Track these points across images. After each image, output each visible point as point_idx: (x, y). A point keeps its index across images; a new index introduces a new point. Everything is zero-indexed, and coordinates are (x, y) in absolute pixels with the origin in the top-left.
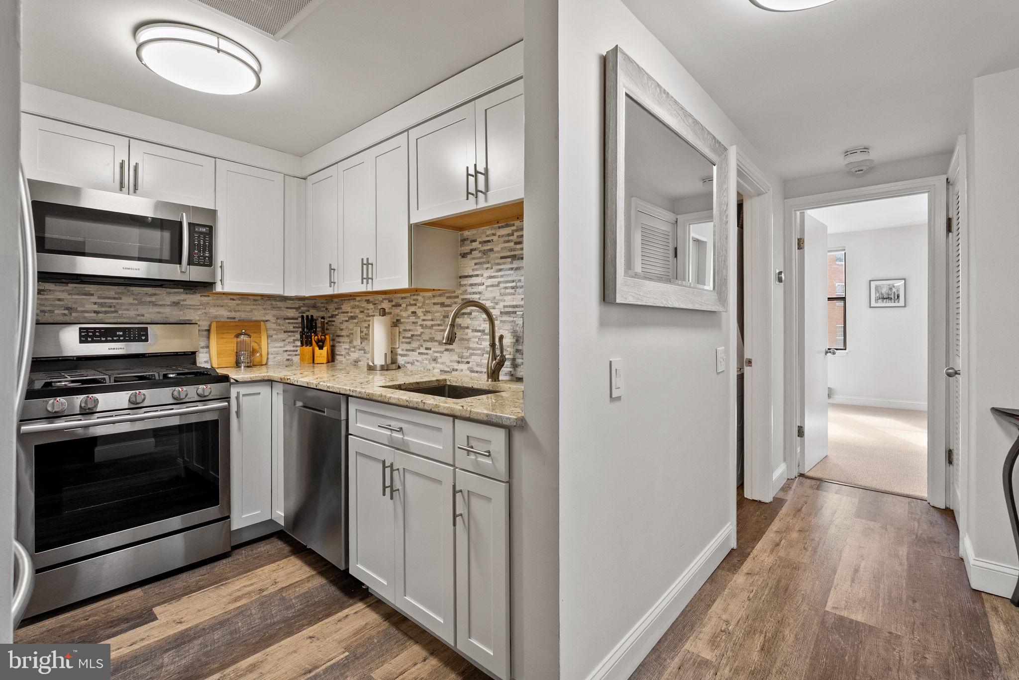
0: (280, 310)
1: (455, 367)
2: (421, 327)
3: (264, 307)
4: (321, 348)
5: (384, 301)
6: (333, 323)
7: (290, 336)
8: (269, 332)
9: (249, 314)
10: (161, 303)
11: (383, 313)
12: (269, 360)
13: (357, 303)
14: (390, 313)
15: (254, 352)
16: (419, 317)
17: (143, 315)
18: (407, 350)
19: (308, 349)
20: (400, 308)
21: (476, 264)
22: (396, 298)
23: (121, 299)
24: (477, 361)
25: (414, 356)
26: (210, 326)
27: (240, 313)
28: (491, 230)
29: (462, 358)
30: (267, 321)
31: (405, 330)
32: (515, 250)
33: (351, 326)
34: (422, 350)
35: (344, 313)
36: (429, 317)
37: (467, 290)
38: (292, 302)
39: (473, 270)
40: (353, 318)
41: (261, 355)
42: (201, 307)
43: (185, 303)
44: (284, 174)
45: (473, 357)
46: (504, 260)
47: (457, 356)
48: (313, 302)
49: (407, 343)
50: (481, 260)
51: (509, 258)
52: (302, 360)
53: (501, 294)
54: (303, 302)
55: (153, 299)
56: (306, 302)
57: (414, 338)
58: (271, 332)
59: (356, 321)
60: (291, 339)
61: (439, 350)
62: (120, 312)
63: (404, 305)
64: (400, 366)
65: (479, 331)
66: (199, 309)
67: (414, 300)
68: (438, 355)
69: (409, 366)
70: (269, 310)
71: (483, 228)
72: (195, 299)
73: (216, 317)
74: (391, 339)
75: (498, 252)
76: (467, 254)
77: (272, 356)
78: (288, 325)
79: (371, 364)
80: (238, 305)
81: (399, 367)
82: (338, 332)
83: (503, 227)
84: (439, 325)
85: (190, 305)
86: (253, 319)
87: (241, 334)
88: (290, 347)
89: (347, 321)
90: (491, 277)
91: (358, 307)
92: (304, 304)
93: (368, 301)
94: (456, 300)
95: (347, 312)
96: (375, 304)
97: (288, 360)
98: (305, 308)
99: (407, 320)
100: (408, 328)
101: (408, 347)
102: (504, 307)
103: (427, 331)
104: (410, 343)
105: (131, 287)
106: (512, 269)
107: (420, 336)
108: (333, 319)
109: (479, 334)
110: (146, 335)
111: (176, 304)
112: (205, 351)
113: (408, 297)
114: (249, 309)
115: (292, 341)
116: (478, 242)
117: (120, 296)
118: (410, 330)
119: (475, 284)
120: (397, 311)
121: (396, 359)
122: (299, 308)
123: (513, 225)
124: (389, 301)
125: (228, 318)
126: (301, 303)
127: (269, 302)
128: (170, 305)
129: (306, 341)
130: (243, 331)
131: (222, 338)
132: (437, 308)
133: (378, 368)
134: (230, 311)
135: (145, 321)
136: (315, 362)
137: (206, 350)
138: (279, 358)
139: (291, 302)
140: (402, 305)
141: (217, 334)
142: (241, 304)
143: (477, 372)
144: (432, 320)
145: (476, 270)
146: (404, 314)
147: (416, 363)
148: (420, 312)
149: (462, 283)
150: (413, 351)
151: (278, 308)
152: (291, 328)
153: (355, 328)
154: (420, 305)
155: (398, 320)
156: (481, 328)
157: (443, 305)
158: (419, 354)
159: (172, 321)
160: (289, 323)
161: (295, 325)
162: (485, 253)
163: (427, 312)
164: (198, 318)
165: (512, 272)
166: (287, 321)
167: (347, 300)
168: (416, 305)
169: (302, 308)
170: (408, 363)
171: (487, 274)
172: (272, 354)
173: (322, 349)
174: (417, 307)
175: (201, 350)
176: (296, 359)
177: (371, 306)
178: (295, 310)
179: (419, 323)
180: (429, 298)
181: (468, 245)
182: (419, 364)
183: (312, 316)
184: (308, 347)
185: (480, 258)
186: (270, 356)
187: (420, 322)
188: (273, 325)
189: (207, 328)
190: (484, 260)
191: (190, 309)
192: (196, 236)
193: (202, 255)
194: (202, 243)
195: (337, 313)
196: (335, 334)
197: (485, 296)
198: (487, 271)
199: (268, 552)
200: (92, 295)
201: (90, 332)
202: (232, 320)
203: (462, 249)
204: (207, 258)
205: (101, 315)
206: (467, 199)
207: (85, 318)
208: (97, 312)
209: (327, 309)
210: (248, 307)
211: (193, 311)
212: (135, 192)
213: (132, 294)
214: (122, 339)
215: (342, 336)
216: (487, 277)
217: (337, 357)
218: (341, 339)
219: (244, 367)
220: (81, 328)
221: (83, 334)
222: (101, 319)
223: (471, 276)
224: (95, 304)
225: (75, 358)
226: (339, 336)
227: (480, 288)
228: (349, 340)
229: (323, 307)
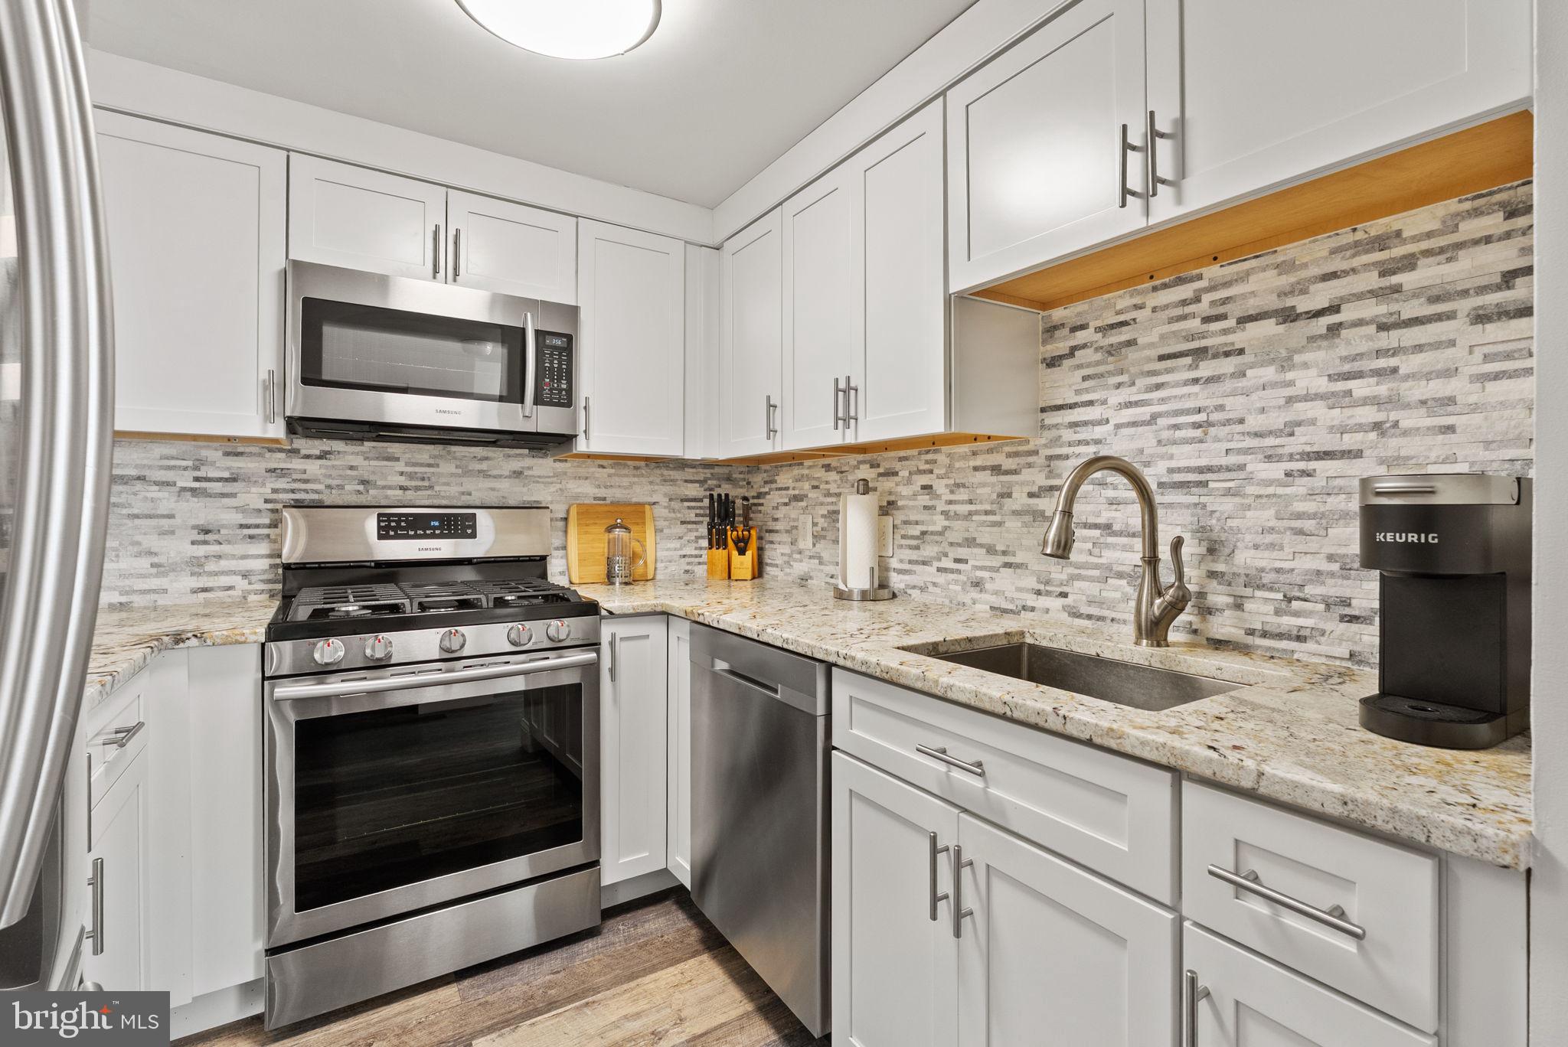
0: (675, 485)
1: (1030, 603)
2: (943, 517)
3: (651, 479)
4: (742, 552)
5: (861, 466)
6: (760, 508)
7: (690, 530)
8: (657, 523)
9: (627, 491)
10: (495, 472)
11: (865, 488)
12: (658, 572)
13: (806, 472)
14: (875, 489)
15: (634, 557)
16: (938, 497)
17: (470, 494)
18: (910, 562)
19: (721, 553)
20: (896, 479)
21: (1085, 378)
22: (885, 459)
23: (438, 466)
24: (1088, 592)
25: (928, 574)
26: (568, 512)
27: (614, 490)
28: (1131, 296)
29: (1047, 583)
30: (654, 503)
31: (906, 522)
32: (1203, 336)
33: (793, 514)
34: (947, 563)
35: (780, 489)
36: (962, 495)
37: (1060, 437)
38: (694, 470)
39: (1078, 392)
40: (797, 498)
41: (645, 563)
42: (555, 479)
43: (530, 473)
44: (686, 242)
45: (1077, 584)
46: (1169, 363)
47: (1035, 579)
48: (725, 470)
49: (911, 547)
50: (1101, 369)
51: (1187, 355)
52: (711, 572)
53: (1159, 442)
54: (712, 471)
55: (484, 466)
56: (717, 470)
57: (928, 537)
58: (661, 524)
59: (803, 504)
60: (692, 536)
61: (988, 564)
62: (437, 488)
63: (904, 473)
64: (896, 592)
65: (1096, 526)
66: (552, 483)
67: (927, 462)
68: (985, 574)
69: (915, 593)
70: (657, 484)
71: (1106, 296)
72: (544, 465)
73: (577, 497)
74: (880, 539)
75: (1152, 345)
76: (1061, 357)
77: (663, 565)
78: (687, 511)
79: (842, 587)
80: (610, 476)
81: (894, 596)
82: (770, 523)
83: (1165, 286)
84: (987, 513)
85: (539, 477)
86: (634, 500)
87: (615, 526)
88: (690, 550)
89: (786, 504)
90: (1129, 405)
91: (808, 478)
92: (712, 474)
93: (828, 468)
94: (1030, 459)
95: (787, 489)
96: (842, 472)
97: (687, 572)
98: (715, 482)
99: (911, 503)
100: (913, 518)
101: (914, 555)
102: (1171, 471)
103: (957, 524)
104: (917, 548)
105: (452, 447)
106: (1196, 381)
107: (941, 533)
108: (761, 501)
109: (1097, 533)
110: (474, 527)
111: (517, 474)
112: (560, 555)
113: (913, 456)
114: (628, 484)
115: (693, 538)
116: (1091, 330)
117: (438, 461)
118: (917, 523)
119: (1085, 423)
120: (888, 484)
121: (887, 578)
122: (705, 481)
123: (1200, 277)
124: (872, 466)
125: (595, 499)
126: (708, 472)
127: (658, 472)
128: (509, 477)
129: (717, 540)
130: (619, 521)
131: (586, 533)
132: (985, 476)
133: (856, 596)
134: (599, 487)
135: (472, 503)
136: (732, 578)
137: (561, 553)
138: (673, 568)
139: (691, 470)
140: (900, 474)
141: (579, 525)
142: (615, 475)
143: (1089, 617)
144: (971, 502)
145: (1087, 390)
146: (905, 491)
147: (931, 589)
148: (940, 487)
149: (1047, 422)
150: (924, 563)
151: (671, 481)
152: (691, 516)
153: (802, 517)
154: (943, 471)
155: (890, 503)
156: (1101, 520)
157: (996, 469)
158: (938, 571)
159: (512, 503)
160: (689, 508)
161: (698, 511)
162: (1111, 351)
163: (958, 485)
164: (550, 499)
165: (1196, 388)
166: (686, 504)
167: (786, 466)
168: (931, 472)
169: (709, 482)
170: (914, 587)
171: (1116, 398)
172: (662, 561)
173: (745, 555)
174: (933, 476)
175: (555, 553)
176: (701, 571)
177: (833, 476)
178: (698, 485)
179: (939, 509)
180: (964, 457)
181: (1065, 338)
182: (938, 590)
183: (727, 495)
184: (720, 550)
185: (1098, 363)
186: (660, 565)
187: (941, 506)
188: (663, 510)
189: (564, 516)
190: (1110, 367)
191: (538, 482)
192: (548, 354)
193: (556, 385)
194: (556, 366)
195: (767, 490)
196: (764, 528)
197: (1113, 448)
198: (1118, 391)
199: (662, 936)
200: (397, 459)
201: (393, 521)
202: (602, 502)
203: (1049, 347)
204: (564, 393)
205: (408, 493)
206: (1123, 205)
207: (387, 497)
208: (402, 488)
209: (749, 483)
210: (625, 479)
211: (542, 486)
212: (455, 280)
213: (455, 458)
214: (437, 532)
215: (777, 531)
216: (1120, 404)
217: (768, 569)
218: (775, 537)
219: (621, 583)
220: (379, 515)
221: (383, 524)
222: (411, 500)
223: (1072, 406)
224: (402, 474)
225: (373, 564)
226: (770, 531)
227: (1098, 432)
228: (790, 540)
229: (744, 479)
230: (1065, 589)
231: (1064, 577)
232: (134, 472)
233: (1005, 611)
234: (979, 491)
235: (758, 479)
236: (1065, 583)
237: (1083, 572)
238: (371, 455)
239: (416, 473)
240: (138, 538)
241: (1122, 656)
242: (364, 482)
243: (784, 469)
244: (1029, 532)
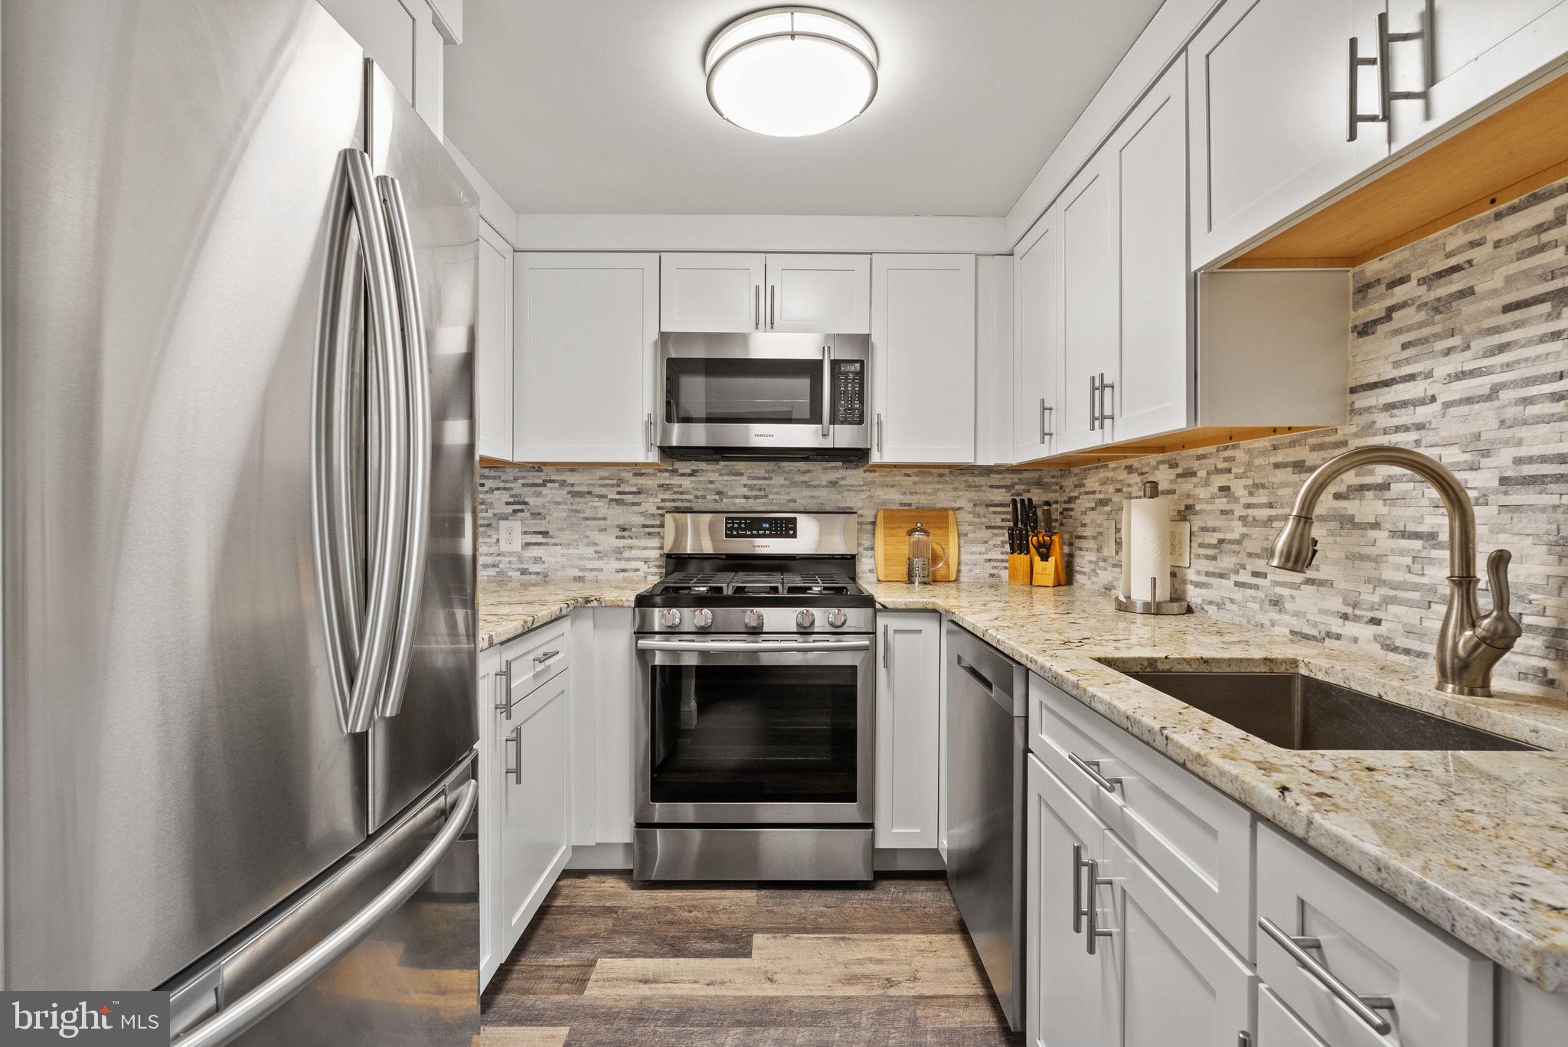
0: (980, 491)
1: (1335, 629)
3: (955, 486)
4: (1045, 557)
6: (1071, 513)
7: (996, 535)
8: (961, 528)
9: (931, 498)
10: (815, 483)
11: (1153, 490)
12: (962, 574)
13: (1110, 474)
14: (1172, 492)
15: (935, 558)
16: (1236, 500)
17: (795, 501)
18: (1207, 574)
19: (1022, 559)
20: (1194, 480)
21: (1405, 346)
22: (1184, 458)
23: (771, 478)
24: (1406, 620)
26: (876, 516)
27: (919, 496)
28: (1466, 231)
29: (1355, 606)
30: (958, 509)
31: (1204, 529)
33: (1100, 519)
34: (1244, 577)
35: (1088, 493)
36: (1262, 498)
37: (1374, 422)
38: (1001, 476)
39: (1396, 364)
40: (1103, 503)
41: (947, 565)
42: (865, 488)
43: (844, 482)
44: (977, 255)
45: (1392, 609)
47: (1341, 600)
48: (1035, 475)
49: (1207, 557)
50: (1426, 331)
51: (1544, 301)
52: (1013, 577)
54: (1019, 476)
55: (806, 478)
56: (1025, 475)
57: (1225, 546)
58: (965, 528)
59: (1108, 509)
60: (998, 540)
62: (770, 497)
63: (1202, 474)
64: (1192, 606)
65: (1416, 536)
66: (862, 491)
67: (1225, 460)
68: (1285, 592)
69: (1212, 610)
70: (962, 490)
71: (1431, 237)
72: (854, 476)
73: (884, 503)
74: (1171, 545)
76: (1376, 322)
77: (967, 568)
78: (993, 516)
80: (915, 483)
81: (1189, 610)
82: (1079, 529)
83: (1513, 209)
85: (851, 486)
86: (939, 505)
87: (915, 530)
88: (996, 554)
89: (1093, 509)
90: (1462, 375)
91: (1113, 481)
92: (1019, 479)
93: (1130, 469)
94: (1338, 452)
95: (1094, 492)
97: (992, 575)
98: (1023, 487)
99: (1208, 507)
100: (1210, 524)
101: (1211, 566)
102: (1517, 461)
103: (1256, 532)
104: (1214, 558)
105: (782, 463)
107: (1238, 542)
108: (1071, 506)
109: (1417, 544)
110: (795, 529)
111: (833, 484)
112: (870, 555)
113: (1211, 454)
114: (932, 490)
115: (999, 543)
116: (1414, 282)
117: (771, 475)
118: (1214, 530)
119: (1404, 404)
120: (1186, 486)
121: (1183, 591)
122: (1012, 486)
124: (1171, 467)
125: (901, 504)
126: (1015, 477)
127: (962, 478)
128: (827, 486)
129: (1018, 544)
130: (919, 525)
131: (892, 536)
132: (1286, 474)
133: (1139, 608)
134: (904, 494)
135: (796, 509)
136: (1033, 583)
137: (870, 553)
138: (977, 571)
139: (997, 476)
140: (1199, 474)
141: (885, 528)
142: (919, 482)
143: (1407, 652)
144: (1270, 506)
145: (1408, 361)
146: (1203, 493)
147: (1229, 605)
148: (1239, 489)
149: (1357, 405)
150: (1221, 576)
151: (976, 486)
152: (998, 521)
153: (1106, 523)
154: (1241, 470)
155: (1188, 507)
156: (1423, 528)
157: (1299, 466)
158: (1235, 585)
159: (828, 508)
160: (994, 513)
161: (1004, 516)
162: (1438, 307)
163: (1256, 486)
164: (860, 505)
166: (992, 509)
167: (1093, 468)
168: (1229, 471)
169: (1017, 487)
170: (1211, 603)
171: (1444, 368)
172: (966, 564)
173: (1047, 561)
174: (1231, 476)
175: (866, 553)
176: (1005, 574)
178: (1004, 490)
179: (1237, 514)
180: (1263, 453)
181: (1381, 297)
182: (1235, 608)
183: (1030, 500)
184: (1022, 555)
185: (1421, 325)
186: (963, 568)
187: (1239, 511)
188: (967, 515)
189: (872, 520)
190: (1437, 329)
191: (850, 490)
192: (843, 379)
193: (850, 406)
194: (850, 389)
195: (1077, 494)
196: (1074, 534)
197: (1441, 433)
198: (1447, 358)
199: (925, 908)
200: (742, 475)
201: (736, 523)
202: (908, 508)
203: (1361, 311)
204: (857, 412)
205: (751, 501)
206: (1353, 136)
207: (735, 504)
208: (746, 497)
209: (1061, 487)
210: (929, 486)
211: (854, 494)
212: (772, 328)
213: (783, 472)
214: (768, 532)
215: (1085, 538)
216: (1449, 375)
217: (1078, 577)
218: (1084, 544)
219: (919, 583)
220: (727, 519)
221: (729, 526)
222: (751, 507)
223: (1387, 384)
224: (745, 486)
225: (724, 557)
226: (1080, 537)
227: (1422, 413)
228: (1096, 547)
229: (1057, 484)
230: (1378, 615)
231: (1376, 598)
232: (585, 489)
233: (1306, 637)
234: (1280, 492)
235: (1069, 483)
236: (1376, 607)
237: (1400, 594)
238: (723, 472)
239: (755, 485)
240: (588, 533)
241: (1409, 700)
242: (719, 493)
243: (1092, 471)
244: (1335, 542)
